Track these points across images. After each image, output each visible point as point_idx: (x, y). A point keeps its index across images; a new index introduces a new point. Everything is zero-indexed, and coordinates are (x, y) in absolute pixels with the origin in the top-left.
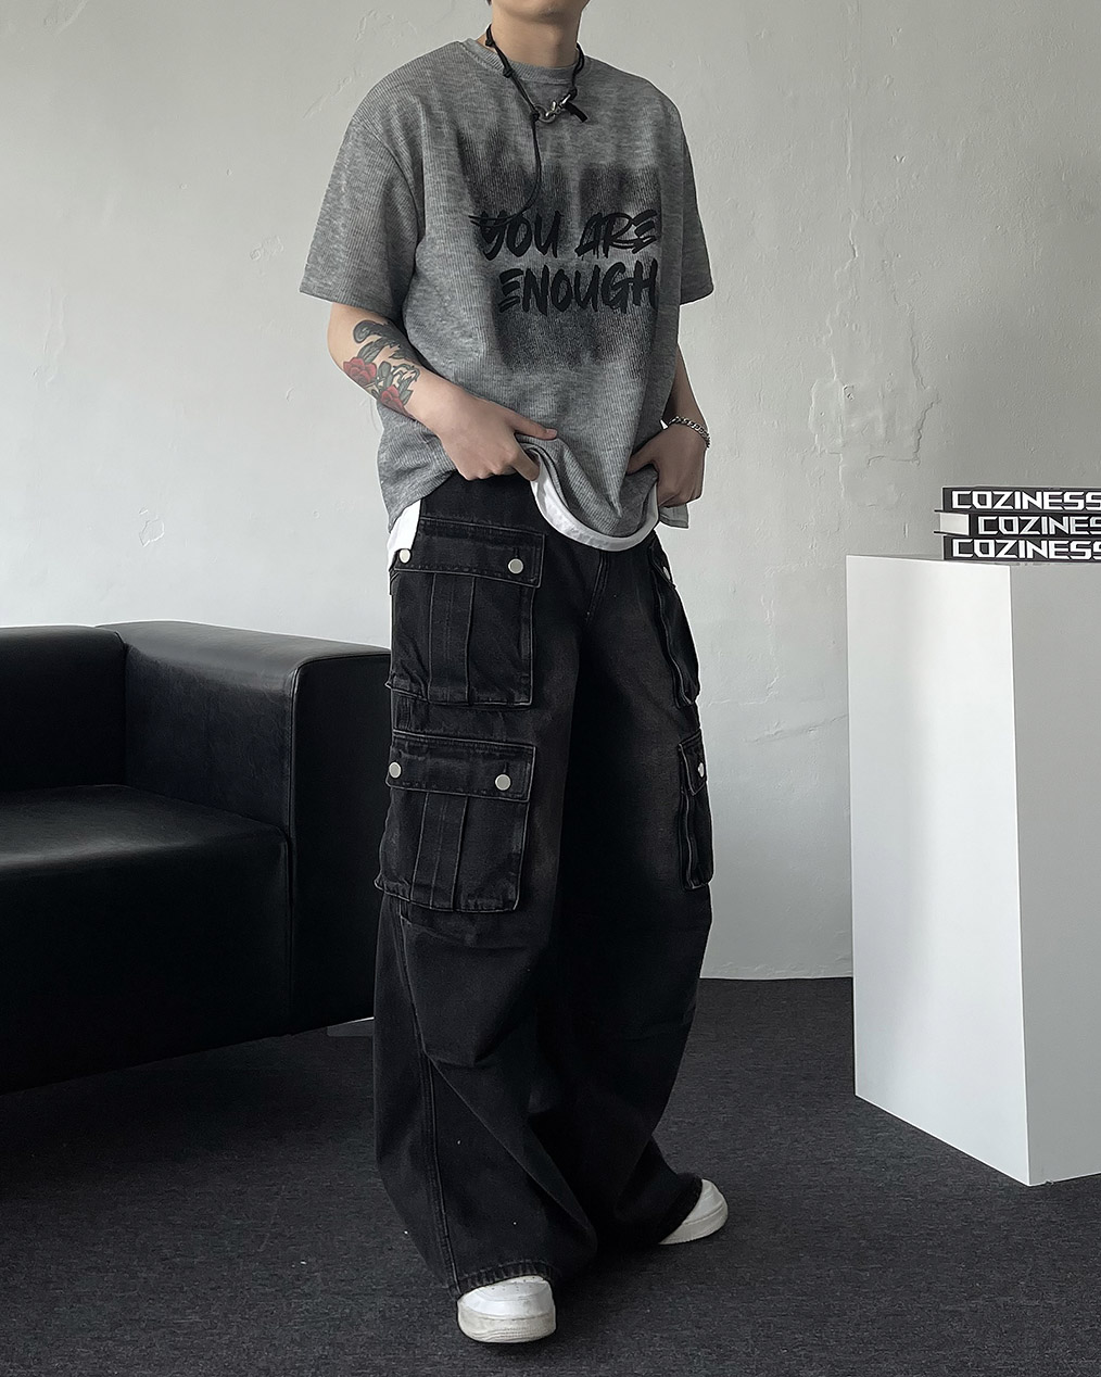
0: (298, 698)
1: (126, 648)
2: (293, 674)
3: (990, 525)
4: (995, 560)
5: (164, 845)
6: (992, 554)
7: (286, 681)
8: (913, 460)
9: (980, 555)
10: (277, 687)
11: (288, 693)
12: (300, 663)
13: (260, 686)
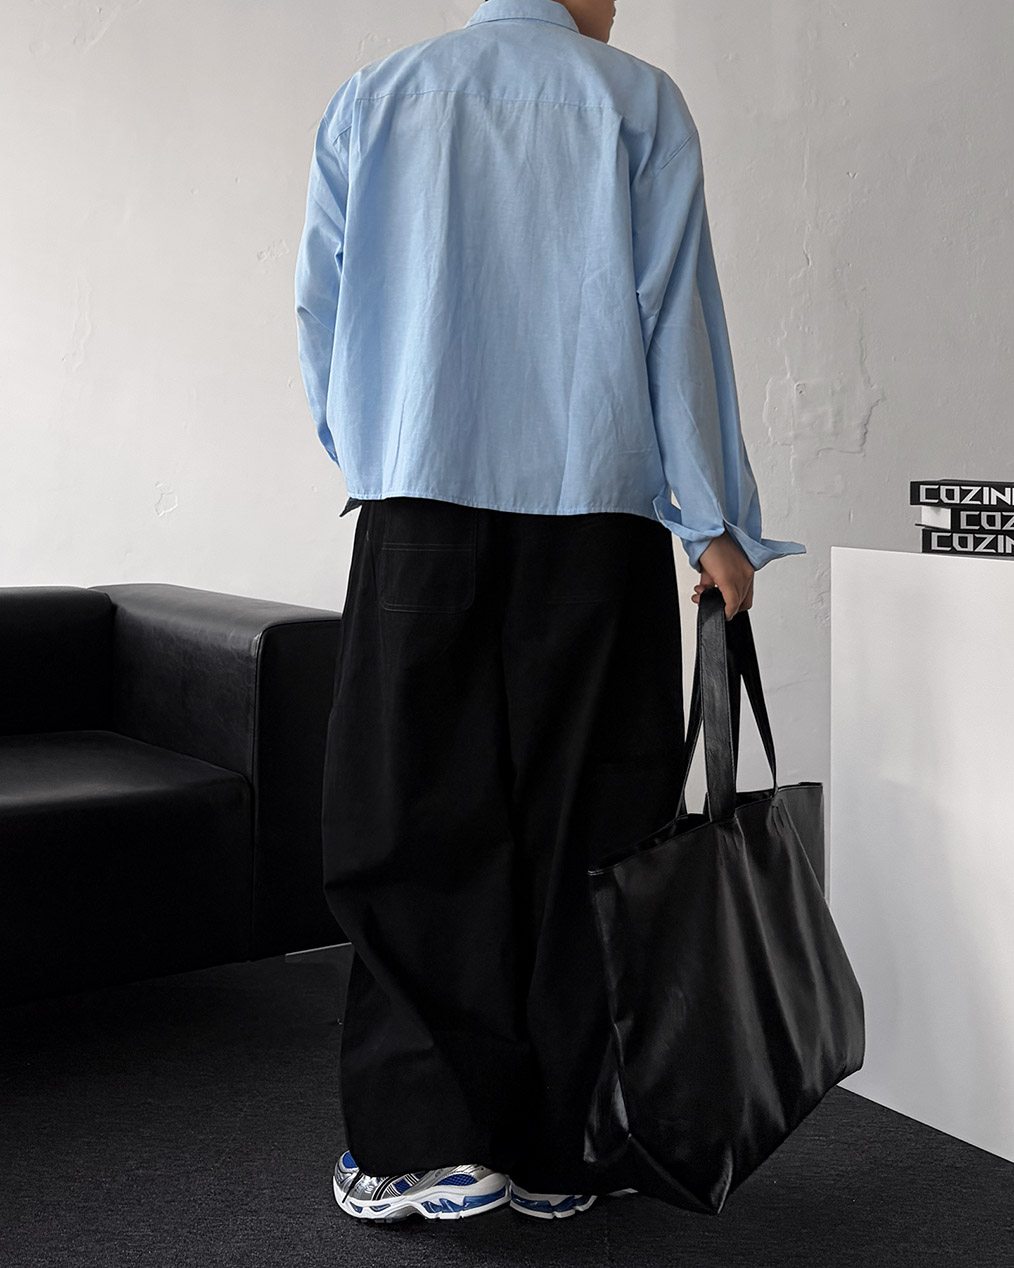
0: (263, 662)
2: (259, 635)
3: (972, 520)
6: (970, 548)
7: (251, 643)
8: (859, 452)
9: (958, 548)
11: (253, 654)
12: (265, 626)
13: (229, 645)
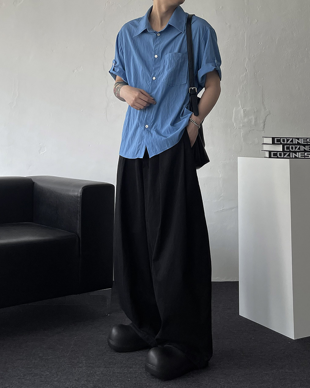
0: (82, 197)
1: (34, 183)
2: (80, 190)
5: (43, 238)
6: (282, 156)
7: (78, 192)
8: (263, 131)
9: (279, 157)
10: (76, 194)
11: (79, 195)
12: (82, 187)
13: (71, 193)
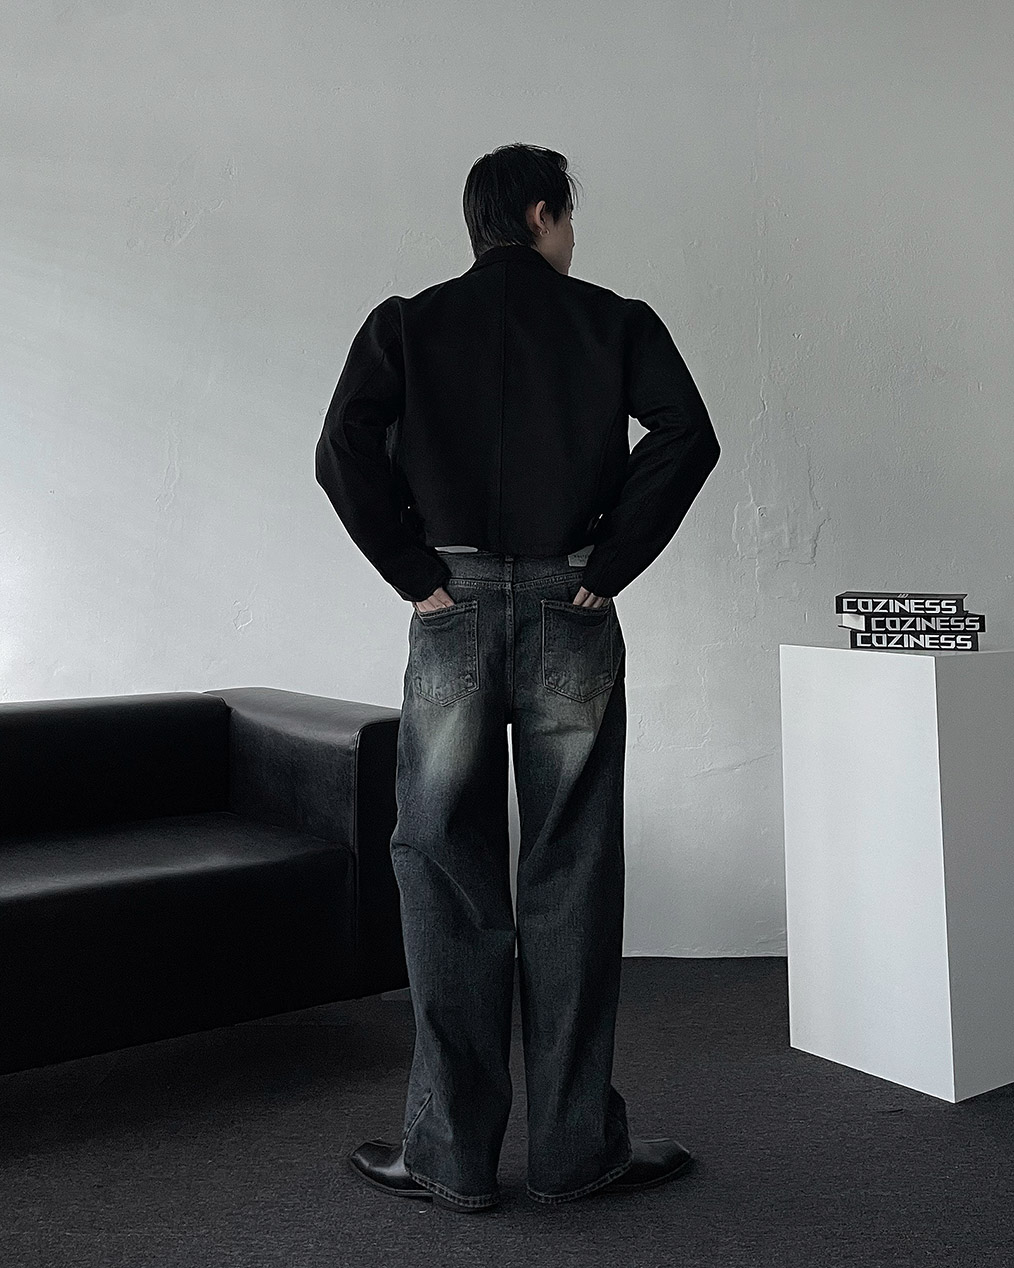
1: (229, 710)
2: (355, 734)
3: (880, 624)
4: (887, 648)
6: (884, 644)
7: (349, 738)
8: (810, 564)
9: (877, 645)
11: (352, 748)
12: (361, 726)
